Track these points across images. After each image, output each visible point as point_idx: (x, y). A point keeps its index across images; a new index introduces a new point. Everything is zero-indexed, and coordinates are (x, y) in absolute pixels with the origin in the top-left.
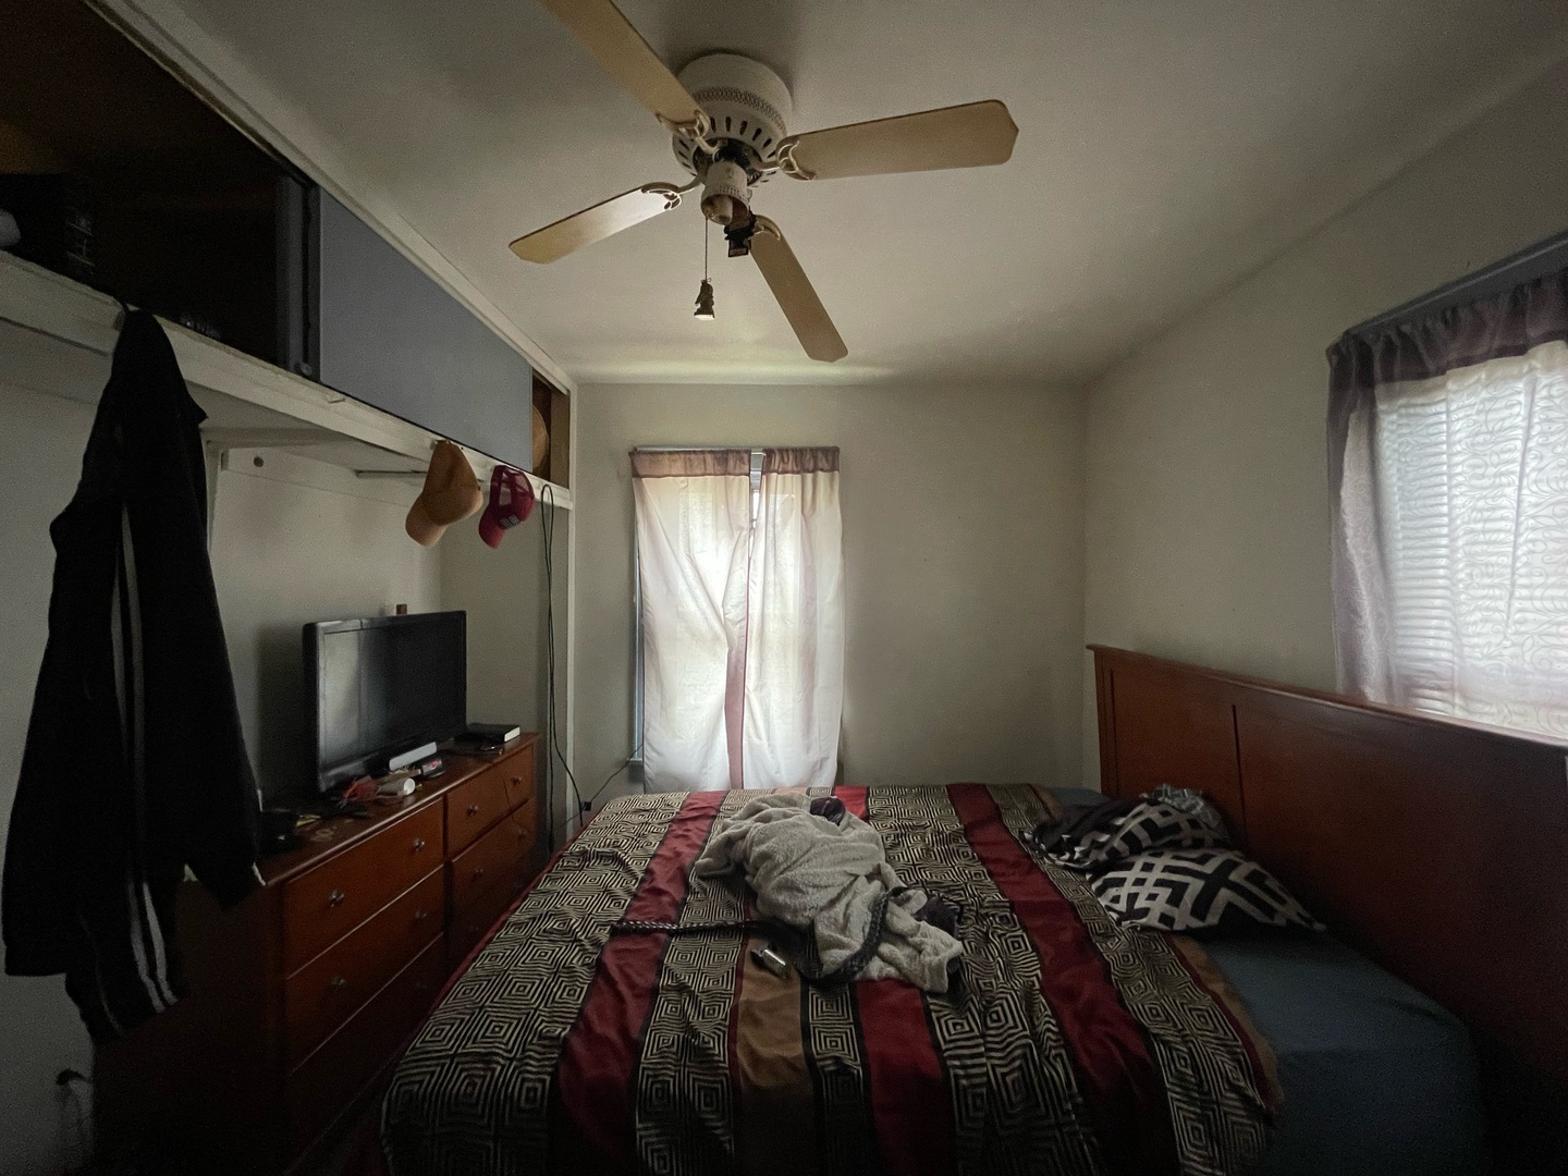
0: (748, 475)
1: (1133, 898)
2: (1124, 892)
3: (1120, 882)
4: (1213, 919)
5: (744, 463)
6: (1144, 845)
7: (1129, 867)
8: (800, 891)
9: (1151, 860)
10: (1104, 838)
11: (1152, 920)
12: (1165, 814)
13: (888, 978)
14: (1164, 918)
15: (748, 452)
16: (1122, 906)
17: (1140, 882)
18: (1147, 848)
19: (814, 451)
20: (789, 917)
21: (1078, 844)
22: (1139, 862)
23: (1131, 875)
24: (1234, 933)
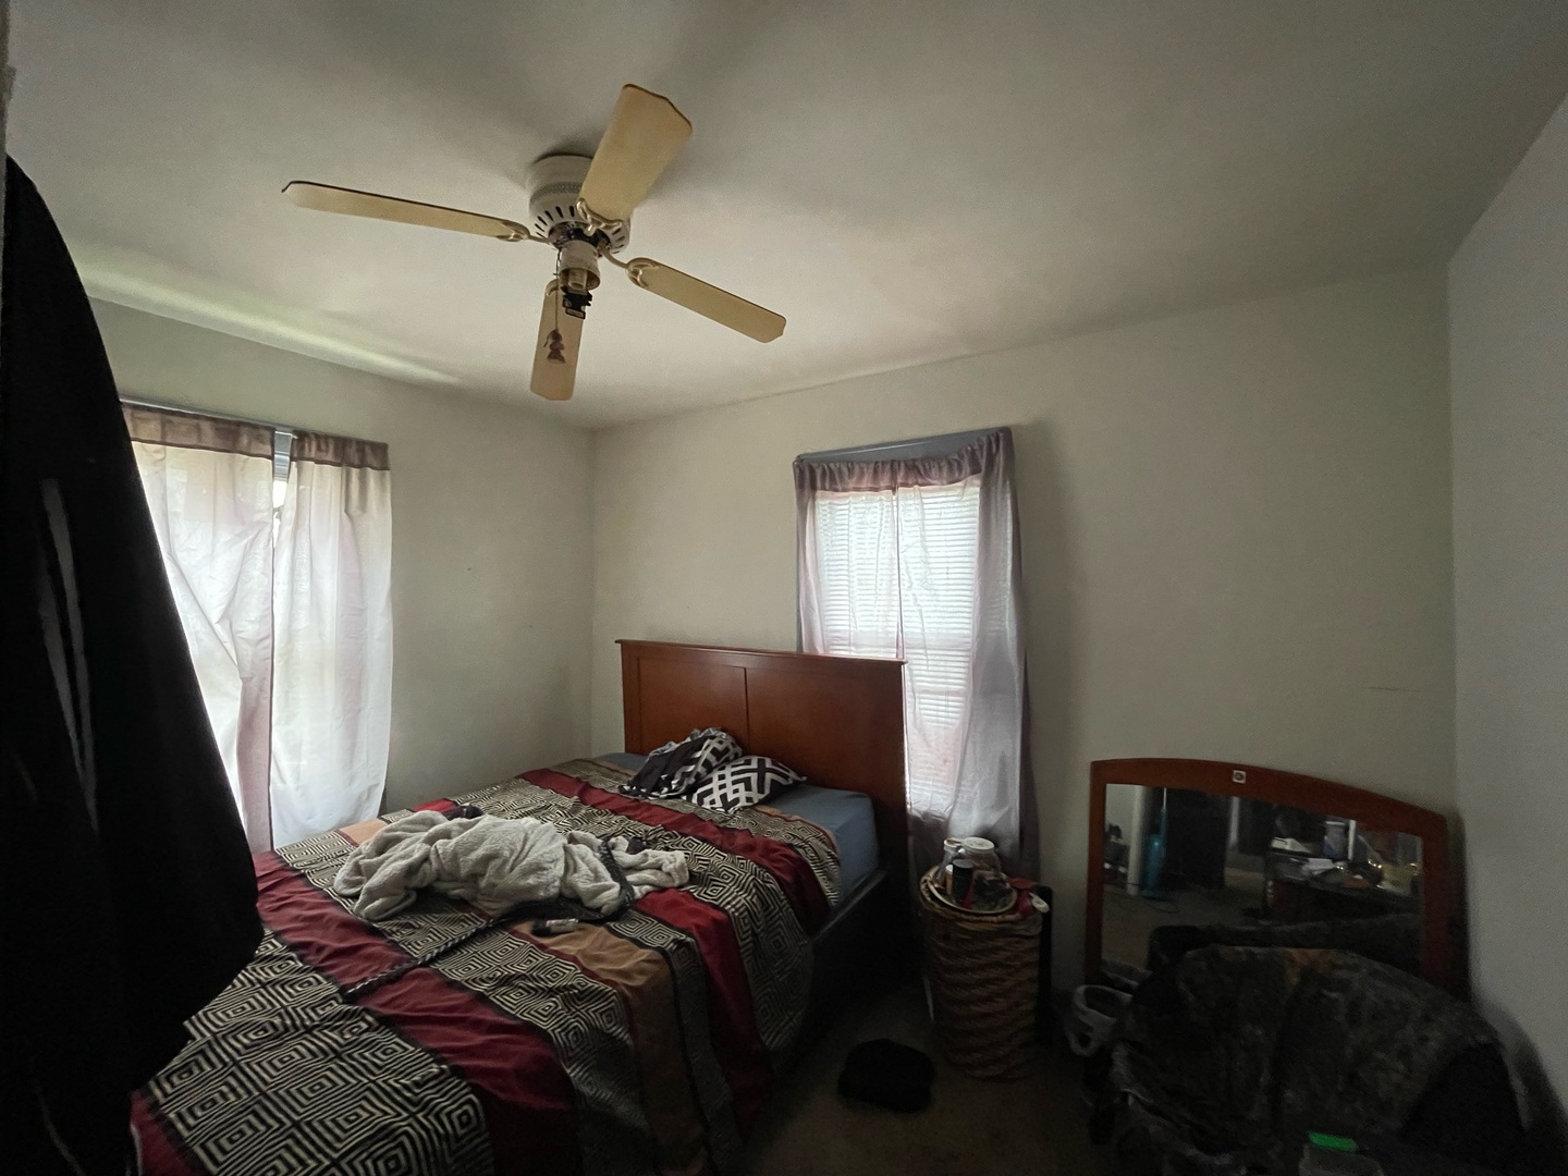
0: (271, 458)
1: (724, 797)
2: (716, 795)
3: (710, 792)
4: (767, 791)
5: (263, 442)
6: (714, 765)
7: (710, 781)
8: (545, 869)
9: (721, 773)
10: (691, 768)
11: (743, 803)
12: (721, 742)
13: (648, 893)
14: (749, 799)
15: (272, 430)
16: (719, 803)
17: (722, 787)
18: (716, 766)
19: (361, 445)
20: (542, 894)
21: (673, 779)
22: (715, 775)
23: (715, 784)
24: (777, 795)
